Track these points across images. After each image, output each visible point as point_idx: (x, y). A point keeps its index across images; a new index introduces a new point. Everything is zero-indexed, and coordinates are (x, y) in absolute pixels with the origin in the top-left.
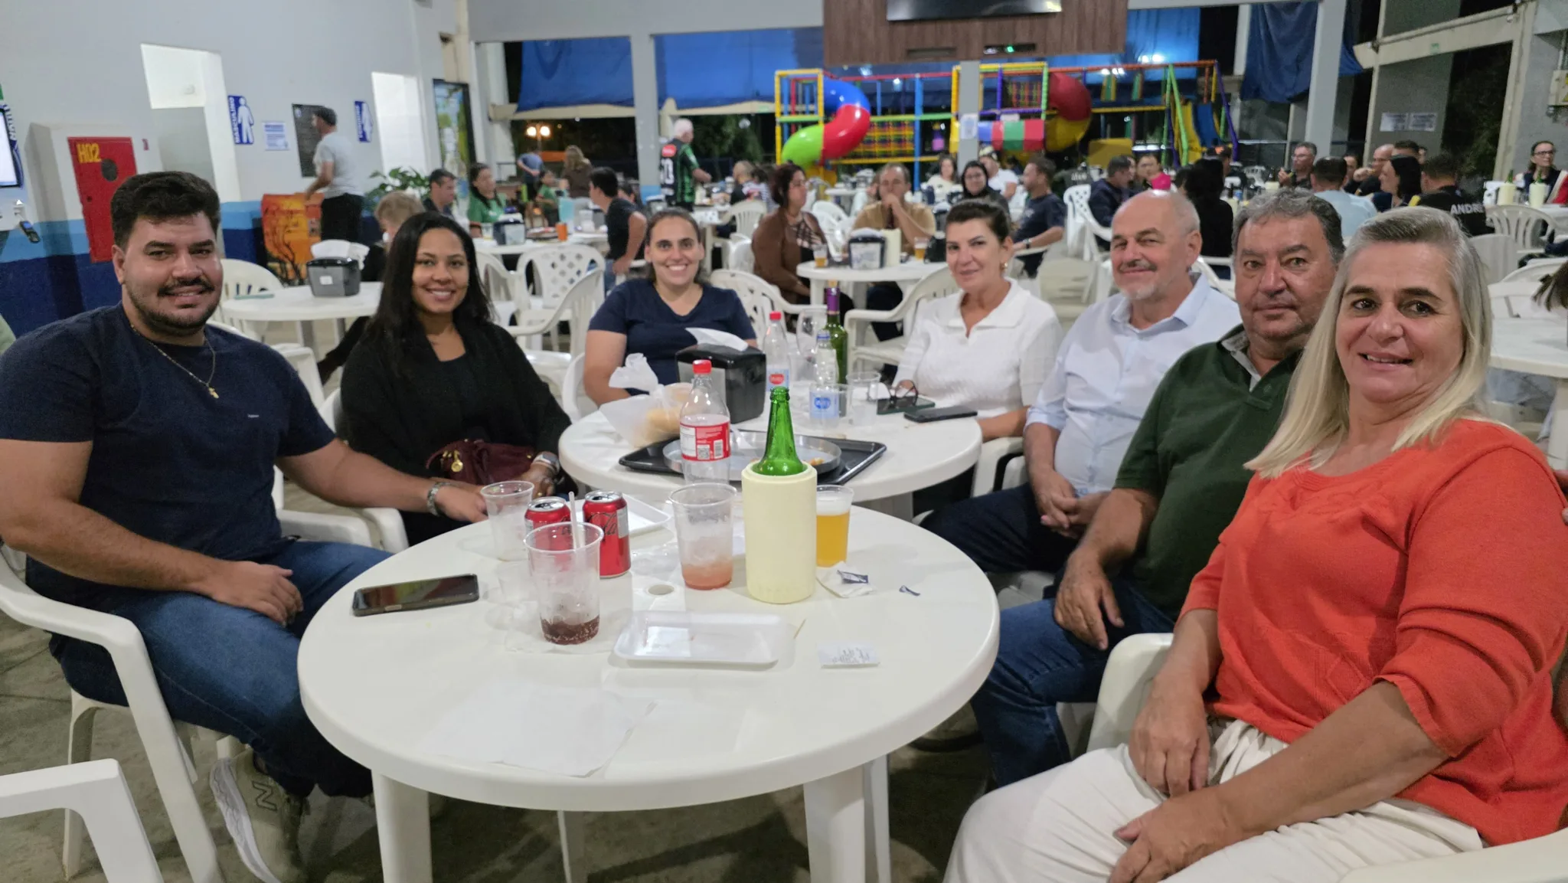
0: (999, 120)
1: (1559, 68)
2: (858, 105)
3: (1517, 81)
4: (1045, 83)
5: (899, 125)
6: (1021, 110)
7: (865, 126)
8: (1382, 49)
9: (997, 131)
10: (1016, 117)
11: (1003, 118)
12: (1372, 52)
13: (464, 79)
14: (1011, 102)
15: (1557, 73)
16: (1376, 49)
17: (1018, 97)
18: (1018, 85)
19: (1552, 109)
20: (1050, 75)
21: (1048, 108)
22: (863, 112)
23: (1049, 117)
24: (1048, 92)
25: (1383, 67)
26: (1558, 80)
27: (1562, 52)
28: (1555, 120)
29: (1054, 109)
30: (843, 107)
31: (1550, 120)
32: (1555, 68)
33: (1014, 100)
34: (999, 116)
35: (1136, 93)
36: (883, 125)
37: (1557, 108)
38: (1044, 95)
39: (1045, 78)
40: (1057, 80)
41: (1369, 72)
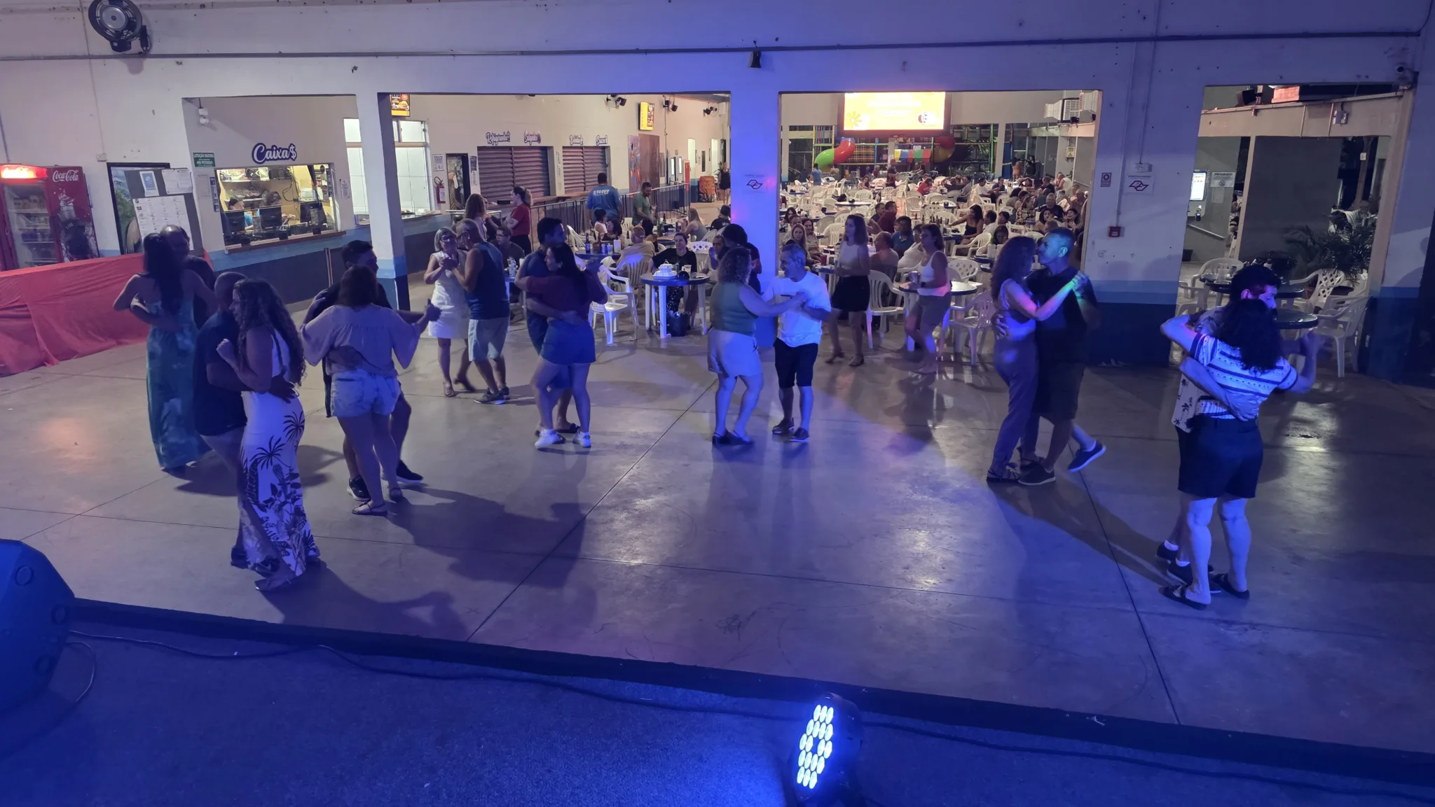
2: (849, 140)
5: (867, 147)
7: (853, 148)
13: (725, 138)
22: (852, 143)
30: (843, 140)
36: (860, 147)
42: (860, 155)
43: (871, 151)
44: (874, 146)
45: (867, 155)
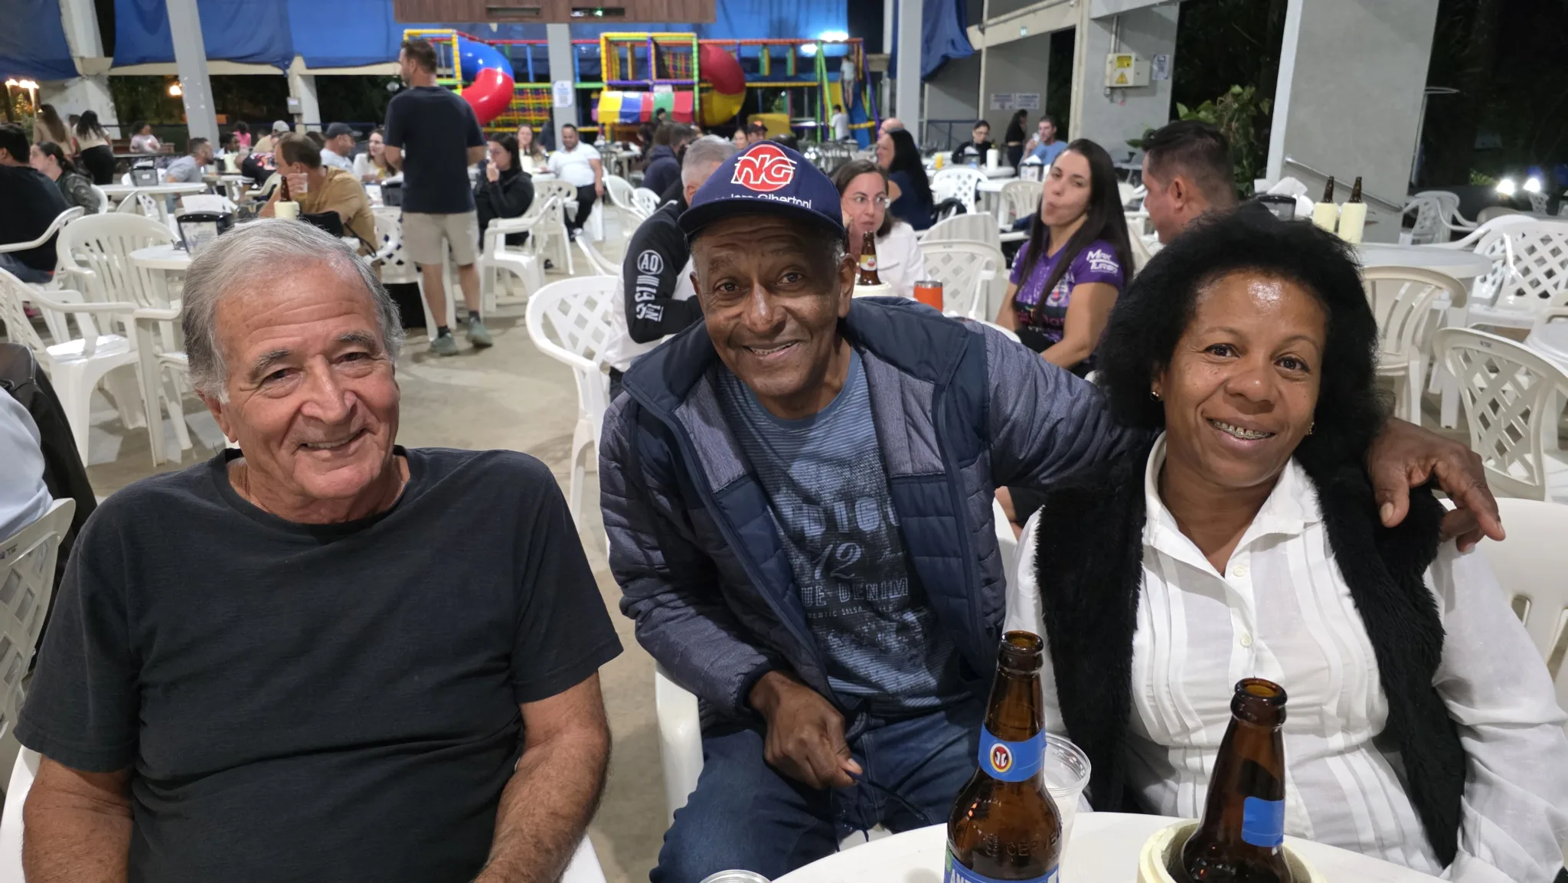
0: (653, 90)
1: (1112, 50)
2: (500, 70)
3: (1080, 64)
4: (695, 55)
6: (674, 81)
7: (507, 93)
8: (987, 31)
9: (648, 102)
10: (669, 88)
11: (656, 88)
12: (979, 33)
14: (668, 73)
15: (1111, 56)
16: (982, 31)
17: (675, 68)
18: (675, 56)
19: (1108, 90)
20: (700, 46)
21: (701, 81)
22: (505, 77)
23: (701, 90)
24: (700, 64)
25: (990, 49)
26: (1111, 62)
27: (1113, 37)
28: (1112, 101)
29: (706, 81)
30: (482, 70)
31: (1107, 100)
32: (1109, 52)
33: (671, 71)
34: (653, 86)
35: (791, 69)
37: (1112, 88)
38: (696, 66)
39: (695, 49)
40: (708, 52)
41: (979, 52)
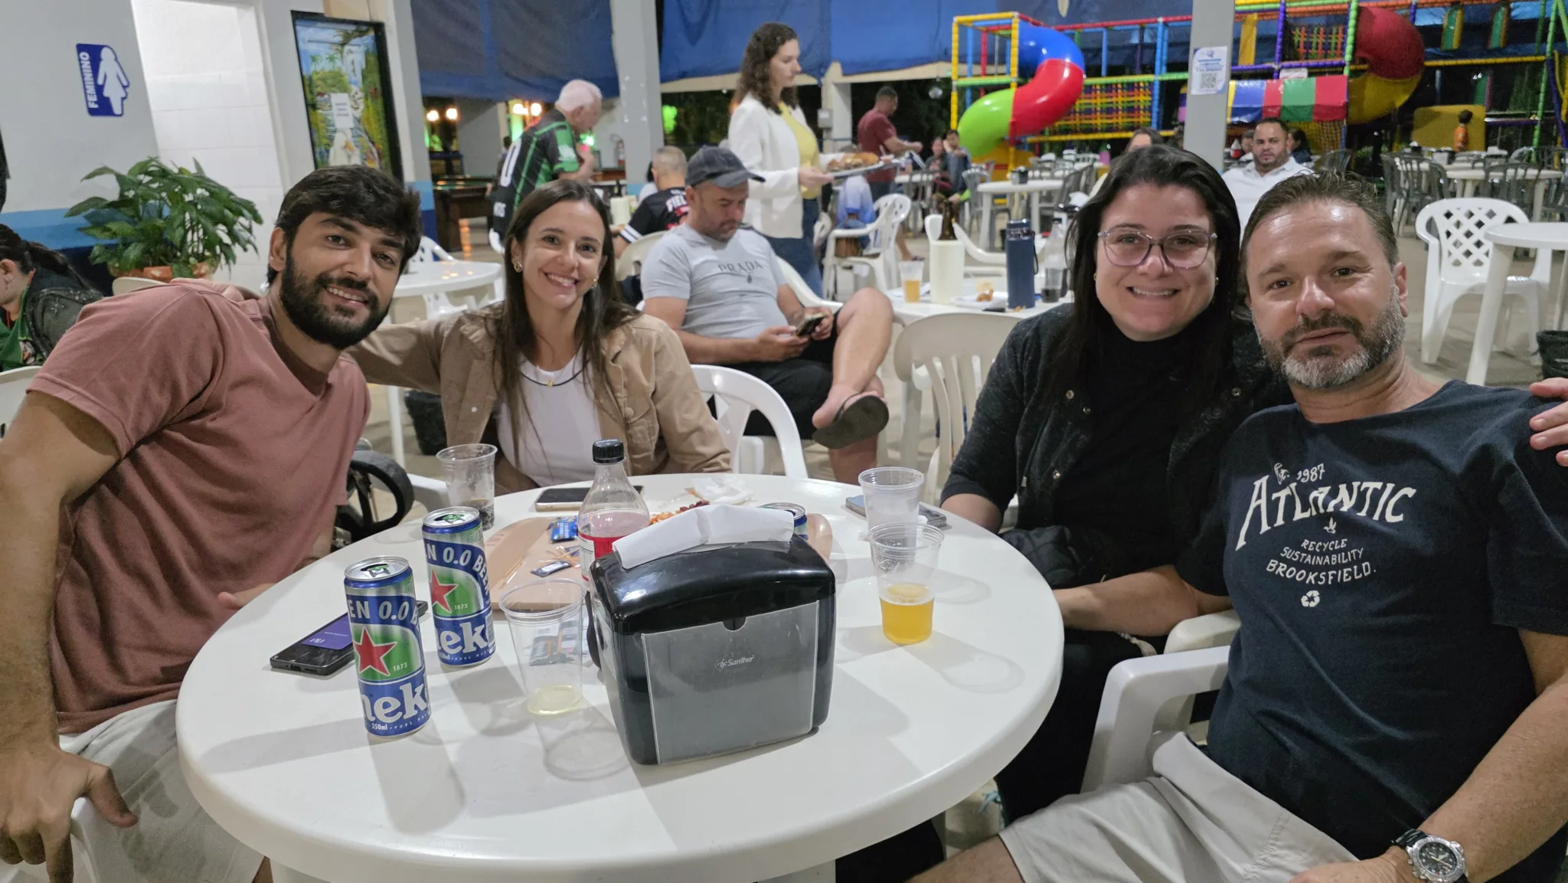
0: (1278, 77)
2: (1068, 60)
4: (1352, 22)
6: (1312, 62)
7: (1075, 91)
9: (1274, 94)
10: (1304, 73)
11: (1283, 74)
13: (379, 17)
14: (1297, 53)
17: (1308, 45)
18: (1309, 30)
20: (1360, 10)
21: (1352, 62)
22: (1073, 69)
23: (1354, 73)
24: (1356, 35)
29: (1363, 61)
30: (1045, 62)
33: (1302, 50)
34: (1278, 72)
35: (1498, 39)
36: (1109, 88)
38: (1350, 39)
39: (1353, 14)
40: (1372, 17)
42: (1109, 111)
43: (1143, 99)
44: (1151, 84)
45: (1131, 110)
